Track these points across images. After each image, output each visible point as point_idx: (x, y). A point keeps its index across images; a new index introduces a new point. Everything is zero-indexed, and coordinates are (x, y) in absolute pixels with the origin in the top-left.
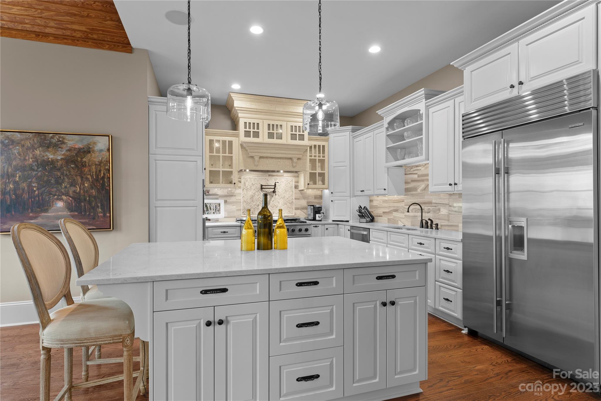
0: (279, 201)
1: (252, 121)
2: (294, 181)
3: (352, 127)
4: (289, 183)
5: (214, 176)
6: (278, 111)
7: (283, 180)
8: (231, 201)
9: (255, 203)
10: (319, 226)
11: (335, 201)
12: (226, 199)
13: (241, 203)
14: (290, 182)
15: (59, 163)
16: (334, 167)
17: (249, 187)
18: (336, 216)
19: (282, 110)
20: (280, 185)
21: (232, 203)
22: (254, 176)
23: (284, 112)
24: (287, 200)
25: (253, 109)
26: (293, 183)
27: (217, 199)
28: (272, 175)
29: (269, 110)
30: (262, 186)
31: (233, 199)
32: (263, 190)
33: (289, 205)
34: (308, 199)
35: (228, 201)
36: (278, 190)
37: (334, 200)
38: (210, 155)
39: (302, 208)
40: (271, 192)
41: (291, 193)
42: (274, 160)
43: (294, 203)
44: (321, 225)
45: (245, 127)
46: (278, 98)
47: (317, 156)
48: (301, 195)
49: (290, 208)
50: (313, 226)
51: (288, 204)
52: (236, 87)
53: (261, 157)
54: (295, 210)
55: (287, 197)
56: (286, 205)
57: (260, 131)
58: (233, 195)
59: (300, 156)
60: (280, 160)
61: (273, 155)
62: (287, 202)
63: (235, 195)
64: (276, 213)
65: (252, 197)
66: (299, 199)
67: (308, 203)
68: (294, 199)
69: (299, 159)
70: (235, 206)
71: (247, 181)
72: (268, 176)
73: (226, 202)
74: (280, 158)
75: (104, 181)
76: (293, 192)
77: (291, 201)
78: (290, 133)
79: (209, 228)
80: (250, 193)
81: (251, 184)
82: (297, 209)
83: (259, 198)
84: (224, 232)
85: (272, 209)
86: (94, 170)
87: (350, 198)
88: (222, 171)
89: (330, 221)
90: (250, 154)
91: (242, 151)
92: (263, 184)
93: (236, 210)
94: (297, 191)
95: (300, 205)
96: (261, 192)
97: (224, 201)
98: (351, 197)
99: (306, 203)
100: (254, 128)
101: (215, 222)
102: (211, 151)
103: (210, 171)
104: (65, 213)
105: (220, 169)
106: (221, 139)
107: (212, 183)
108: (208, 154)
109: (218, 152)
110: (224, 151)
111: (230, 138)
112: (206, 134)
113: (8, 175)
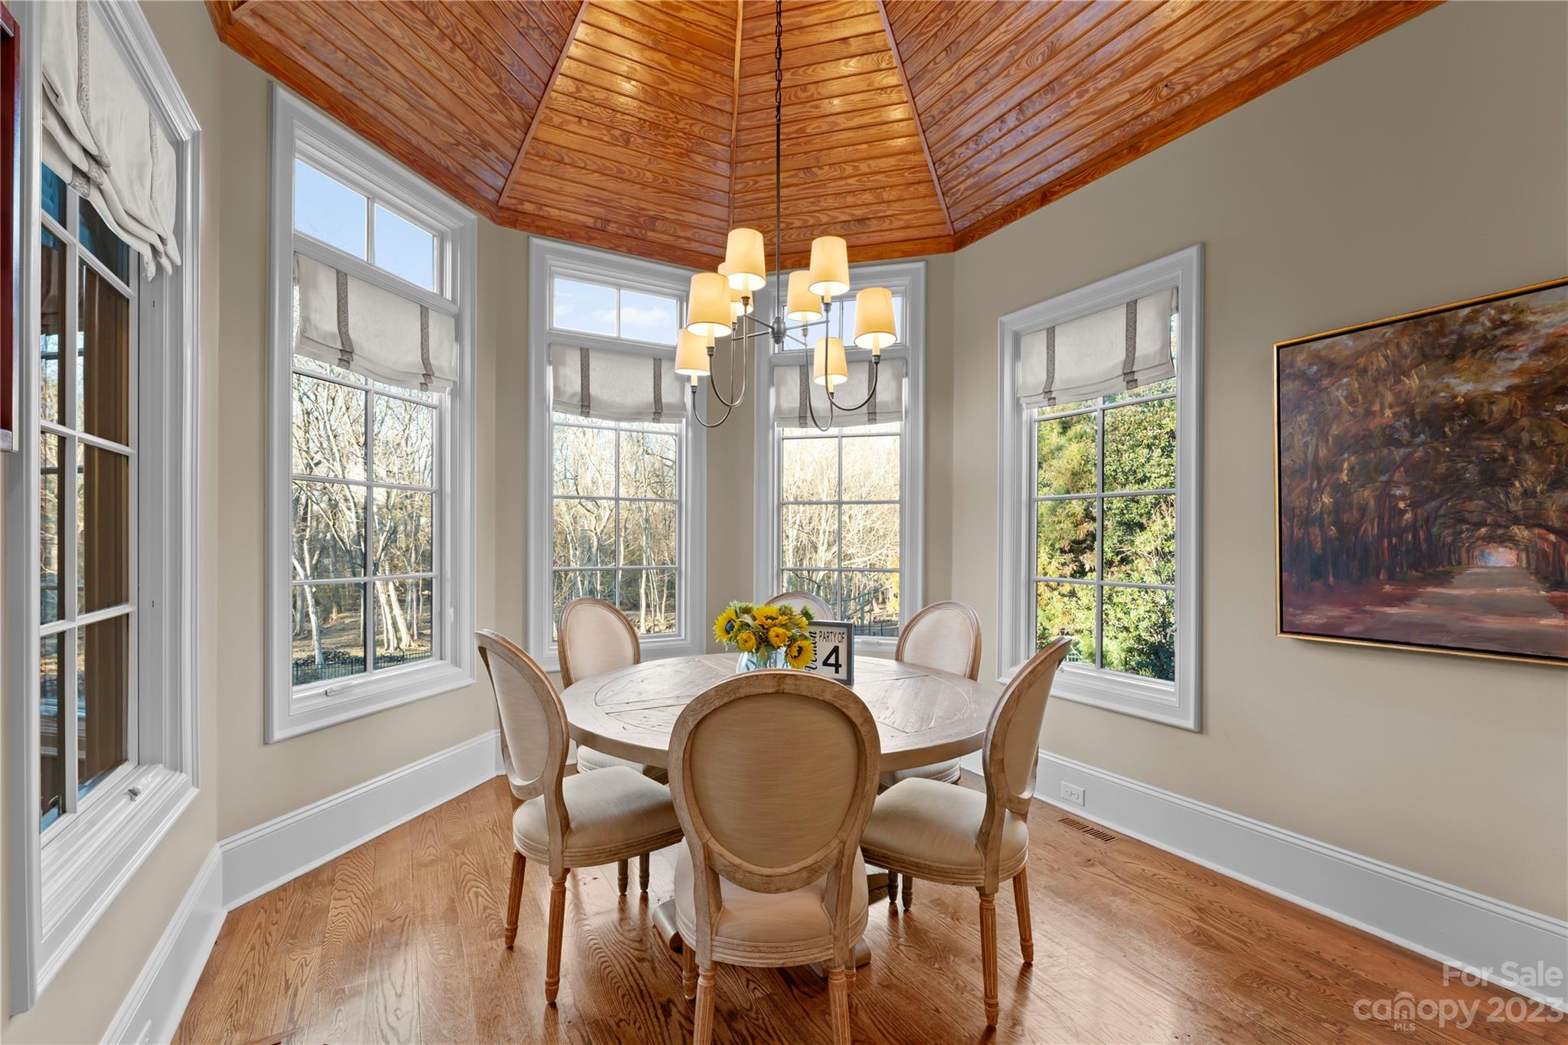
104: (1524, 592)
113: (1316, 468)
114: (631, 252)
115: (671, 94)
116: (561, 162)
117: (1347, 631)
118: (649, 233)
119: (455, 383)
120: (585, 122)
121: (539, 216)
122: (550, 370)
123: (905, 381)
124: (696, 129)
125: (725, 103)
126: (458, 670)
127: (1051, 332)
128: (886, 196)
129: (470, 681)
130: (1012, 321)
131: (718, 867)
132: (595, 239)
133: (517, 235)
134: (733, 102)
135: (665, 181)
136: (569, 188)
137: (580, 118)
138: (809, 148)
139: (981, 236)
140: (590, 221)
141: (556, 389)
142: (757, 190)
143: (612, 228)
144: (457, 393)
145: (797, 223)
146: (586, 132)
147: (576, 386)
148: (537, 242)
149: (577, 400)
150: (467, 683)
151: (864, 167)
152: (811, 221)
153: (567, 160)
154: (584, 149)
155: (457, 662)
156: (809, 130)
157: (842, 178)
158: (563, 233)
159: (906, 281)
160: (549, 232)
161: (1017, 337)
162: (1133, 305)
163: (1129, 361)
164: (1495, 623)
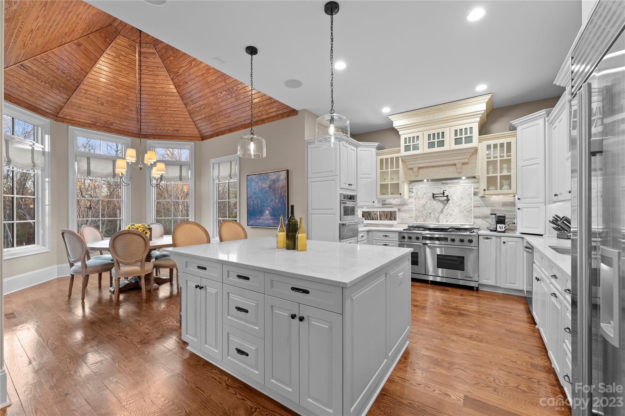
0: (454, 209)
1: (411, 135)
2: (473, 187)
3: (545, 111)
4: (466, 190)
5: (384, 187)
6: (438, 119)
7: (459, 187)
8: (404, 209)
9: (427, 211)
10: (491, 238)
11: (524, 209)
12: (399, 207)
13: (413, 211)
14: (468, 189)
15: (267, 189)
16: (522, 167)
17: (421, 196)
18: (525, 227)
19: (443, 117)
20: (455, 193)
21: (405, 211)
22: (426, 185)
23: (445, 118)
24: (464, 208)
25: (413, 124)
26: (472, 189)
27: (392, 207)
28: (446, 183)
29: (427, 121)
30: (433, 194)
31: (405, 208)
32: (436, 198)
33: (467, 213)
34: (493, 207)
35: (401, 209)
36: (453, 198)
37: (522, 208)
38: (380, 172)
39: (484, 217)
40: (444, 200)
41: (469, 200)
42: (436, 169)
43: (473, 211)
44: (495, 238)
46: (435, 107)
47: (499, 157)
48: (482, 203)
49: (467, 217)
50: (483, 238)
51: (465, 212)
52: (386, 110)
53: (419, 168)
54: (474, 219)
55: (464, 205)
56: (463, 213)
57: (420, 143)
58: (405, 204)
59: (466, 161)
60: (442, 168)
61: (433, 164)
62: (463, 210)
63: (408, 204)
64: (450, 221)
65: (424, 206)
66: (479, 207)
67: (492, 210)
68: (473, 207)
69: (464, 164)
70: (407, 214)
71: (419, 190)
72: (441, 184)
74: (443, 166)
75: (283, 198)
76: (472, 199)
77: (469, 210)
78: (453, 137)
79: (374, 232)
80: (423, 202)
81: (423, 193)
82: (476, 217)
83: (432, 207)
84: (386, 236)
85: (446, 217)
86: (280, 192)
87: (545, 205)
88: (391, 184)
89: (517, 234)
90: (409, 166)
91: (403, 164)
92: (435, 193)
93: (409, 217)
94: (477, 198)
95: (481, 213)
96: (433, 200)
97: (398, 209)
98: (547, 204)
99: (490, 210)
100: (414, 142)
101: (390, 227)
102: (382, 168)
103: (381, 185)
104: (269, 217)
105: (389, 182)
106: (389, 156)
107: (384, 194)
108: (379, 171)
109: (387, 168)
110: (392, 167)
111: (397, 155)
112: (378, 154)
113: (251, 197)
114: (104, 131)
115: (117, 95)
116: (80, 107)
117: (254, 225)
118: (111, 126)
119: (43, 167)
120: (88, 99)
121: (72, 120)
122: (76, 163)
123: (189, 171)
124: (125, 103)
125: (134, 99)
126: (44, 247)
127: (219, 164)
128: (182, 126)
129: (48, 250)
130: (212, 161)
131: (119, 262)
132: (92, 127)
133: (64, 125)
134: (137, 99)
135: (115, 114)
136: (83, 114)
137: (87, 98)
138: (160, 112)
139: (206, 139)
140: (90, 122)
141: (78, 168)
142: (146, 119)
143: (98, 124)
144: (43, 170)
145: (159, 129)
146: (89, 101)
147: (86, 167)
148: (71, 127)
149: (86, 172)
150: (47, 251)
151: (175, 119)
152: (162, 129)
153: (82, 107)
154: (88, 105)
155: (44, 245)
156: (159, 109)
157: (169, 120)
158: (80, 125)
159: (190, 146)
160: (76, 124)
161: (213, 164)
162: (231, 162)
163: (231, 173)
164: (267, 222)
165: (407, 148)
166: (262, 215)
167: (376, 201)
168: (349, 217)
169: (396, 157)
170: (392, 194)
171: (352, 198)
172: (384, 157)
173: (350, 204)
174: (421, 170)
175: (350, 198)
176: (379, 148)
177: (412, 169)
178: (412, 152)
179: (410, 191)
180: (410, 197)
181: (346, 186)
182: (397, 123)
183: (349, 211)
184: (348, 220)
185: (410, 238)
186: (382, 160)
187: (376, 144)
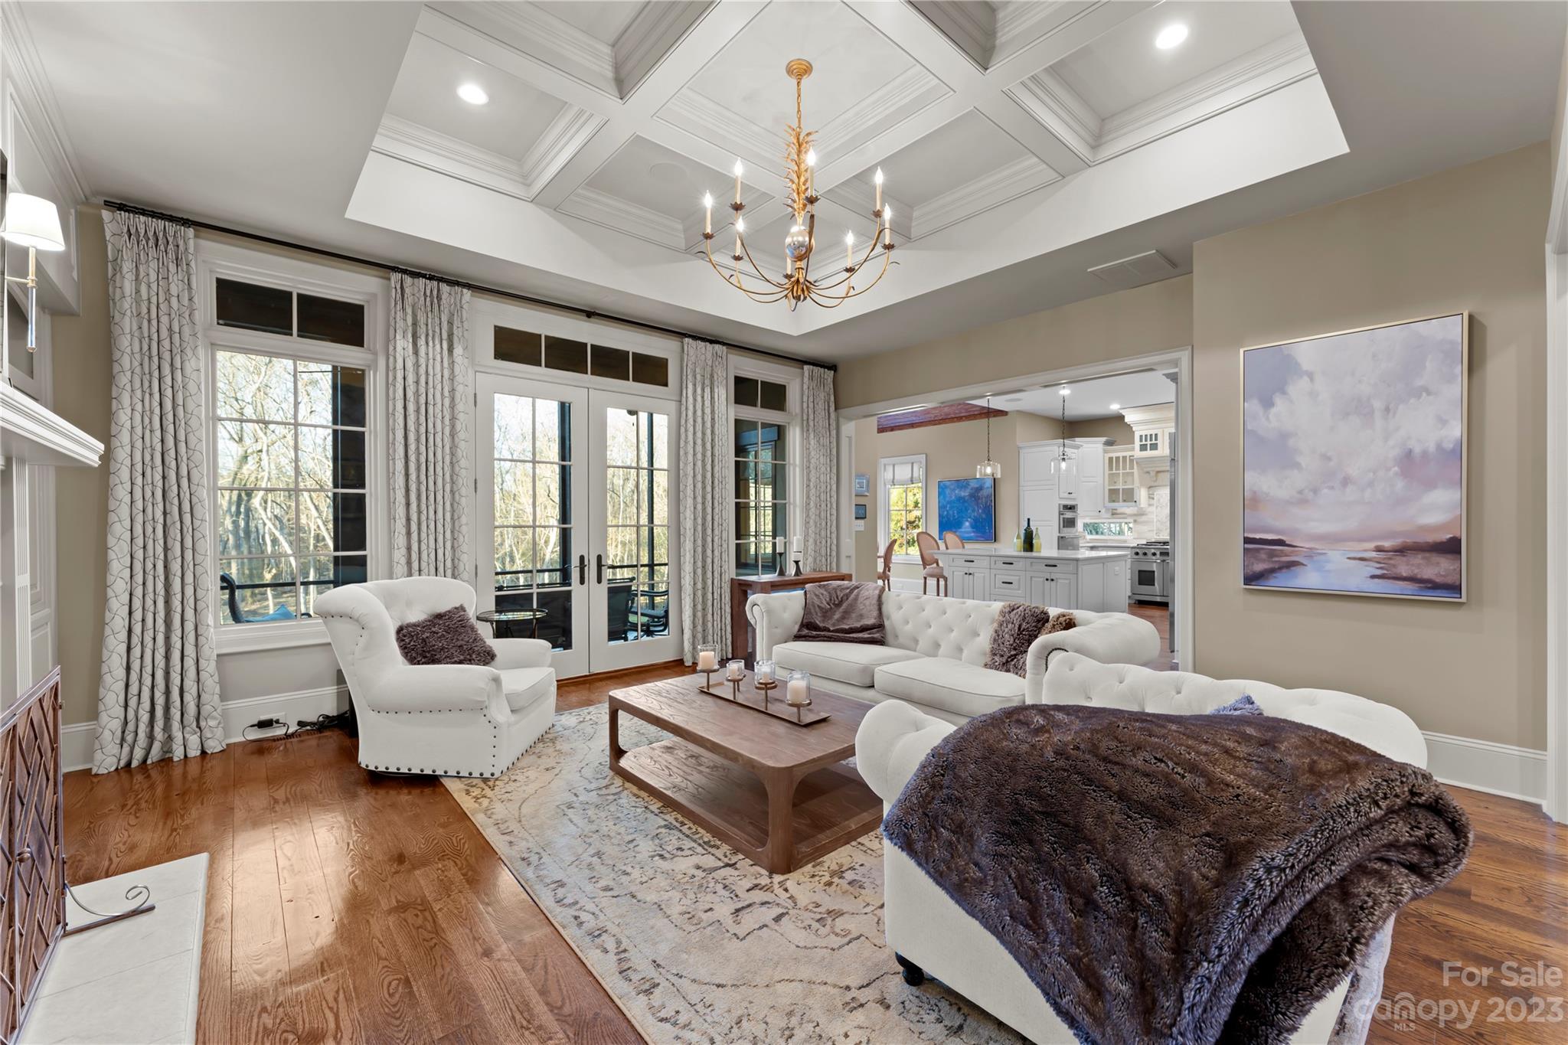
1: (1148, 433)
5: (1113, 494)
8: (1141, 520)
12: (1136, 518)
13: (1153, 522)
15: (966, 498)
21: (1142, 523)
25: (1150, 419)
27: (1125, 518)
31: (1144, 518)
35: (1138, 520)
38: (1109, 473)
45: (1141, 441)
57: (1159, 442)
58: (1143, 514)
63: (1147, 514)
70: (1145, 527)
71: (1161, 497)
73: (1135, 521)
88: (1122, 489)
90: (1145, 469)
91: (1137, 466)
93: (1147, 530)
100: (1151, 440)
101: (1123, 543)
102: (1111, 468)
103: (1110, 490)
104: (970, 530)
105: (1120, 486)
106: (1121, 454)
107: (1114, 501)
108: (1107, 472)
109: (1118, 468)
110: (1124, 468)
111: (1130, 453)
112: (1105, 452)
113: (945, 507)
127: (894, 465)
161: (885, 465)
162: (913, 464)
163: (912, 477)
164: (967, 535)
165: (1143, 448)
166: (960, 528)
167: (1103, 511)
168: (1069, 530)
169: (1123, 457)
170: (1124, 501)
171: (1071, 508)
172: (1114, 455)
173: (1069, 515)
174: (1160, 475)
175: (1070, 508)
176: (1109, 443)
177: (1148, 472)
178: (1149, 453)
179: (1150, 497)
180: (1150, 505)
181: (1066, 495)
182: (1130, 418)
183: (1070, 523)
184: (1068, 532)
185: (1145, 554)
186: (1111, 459)
187: (1104, 439)
